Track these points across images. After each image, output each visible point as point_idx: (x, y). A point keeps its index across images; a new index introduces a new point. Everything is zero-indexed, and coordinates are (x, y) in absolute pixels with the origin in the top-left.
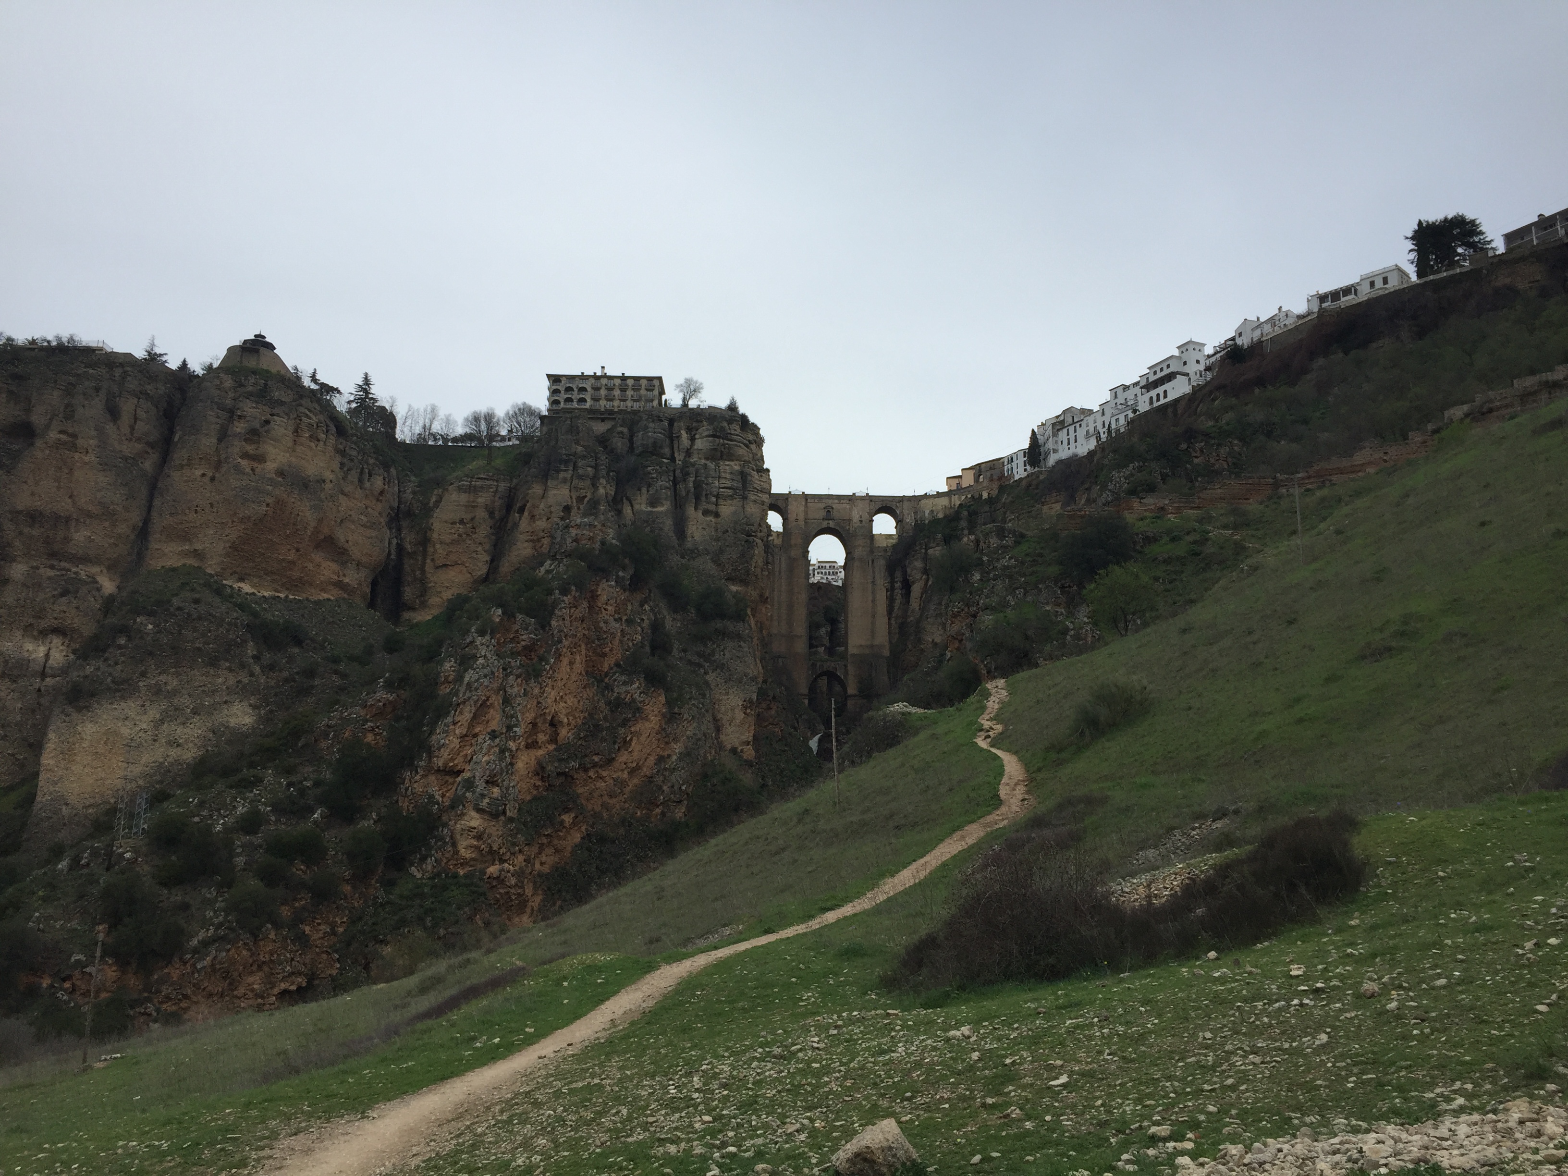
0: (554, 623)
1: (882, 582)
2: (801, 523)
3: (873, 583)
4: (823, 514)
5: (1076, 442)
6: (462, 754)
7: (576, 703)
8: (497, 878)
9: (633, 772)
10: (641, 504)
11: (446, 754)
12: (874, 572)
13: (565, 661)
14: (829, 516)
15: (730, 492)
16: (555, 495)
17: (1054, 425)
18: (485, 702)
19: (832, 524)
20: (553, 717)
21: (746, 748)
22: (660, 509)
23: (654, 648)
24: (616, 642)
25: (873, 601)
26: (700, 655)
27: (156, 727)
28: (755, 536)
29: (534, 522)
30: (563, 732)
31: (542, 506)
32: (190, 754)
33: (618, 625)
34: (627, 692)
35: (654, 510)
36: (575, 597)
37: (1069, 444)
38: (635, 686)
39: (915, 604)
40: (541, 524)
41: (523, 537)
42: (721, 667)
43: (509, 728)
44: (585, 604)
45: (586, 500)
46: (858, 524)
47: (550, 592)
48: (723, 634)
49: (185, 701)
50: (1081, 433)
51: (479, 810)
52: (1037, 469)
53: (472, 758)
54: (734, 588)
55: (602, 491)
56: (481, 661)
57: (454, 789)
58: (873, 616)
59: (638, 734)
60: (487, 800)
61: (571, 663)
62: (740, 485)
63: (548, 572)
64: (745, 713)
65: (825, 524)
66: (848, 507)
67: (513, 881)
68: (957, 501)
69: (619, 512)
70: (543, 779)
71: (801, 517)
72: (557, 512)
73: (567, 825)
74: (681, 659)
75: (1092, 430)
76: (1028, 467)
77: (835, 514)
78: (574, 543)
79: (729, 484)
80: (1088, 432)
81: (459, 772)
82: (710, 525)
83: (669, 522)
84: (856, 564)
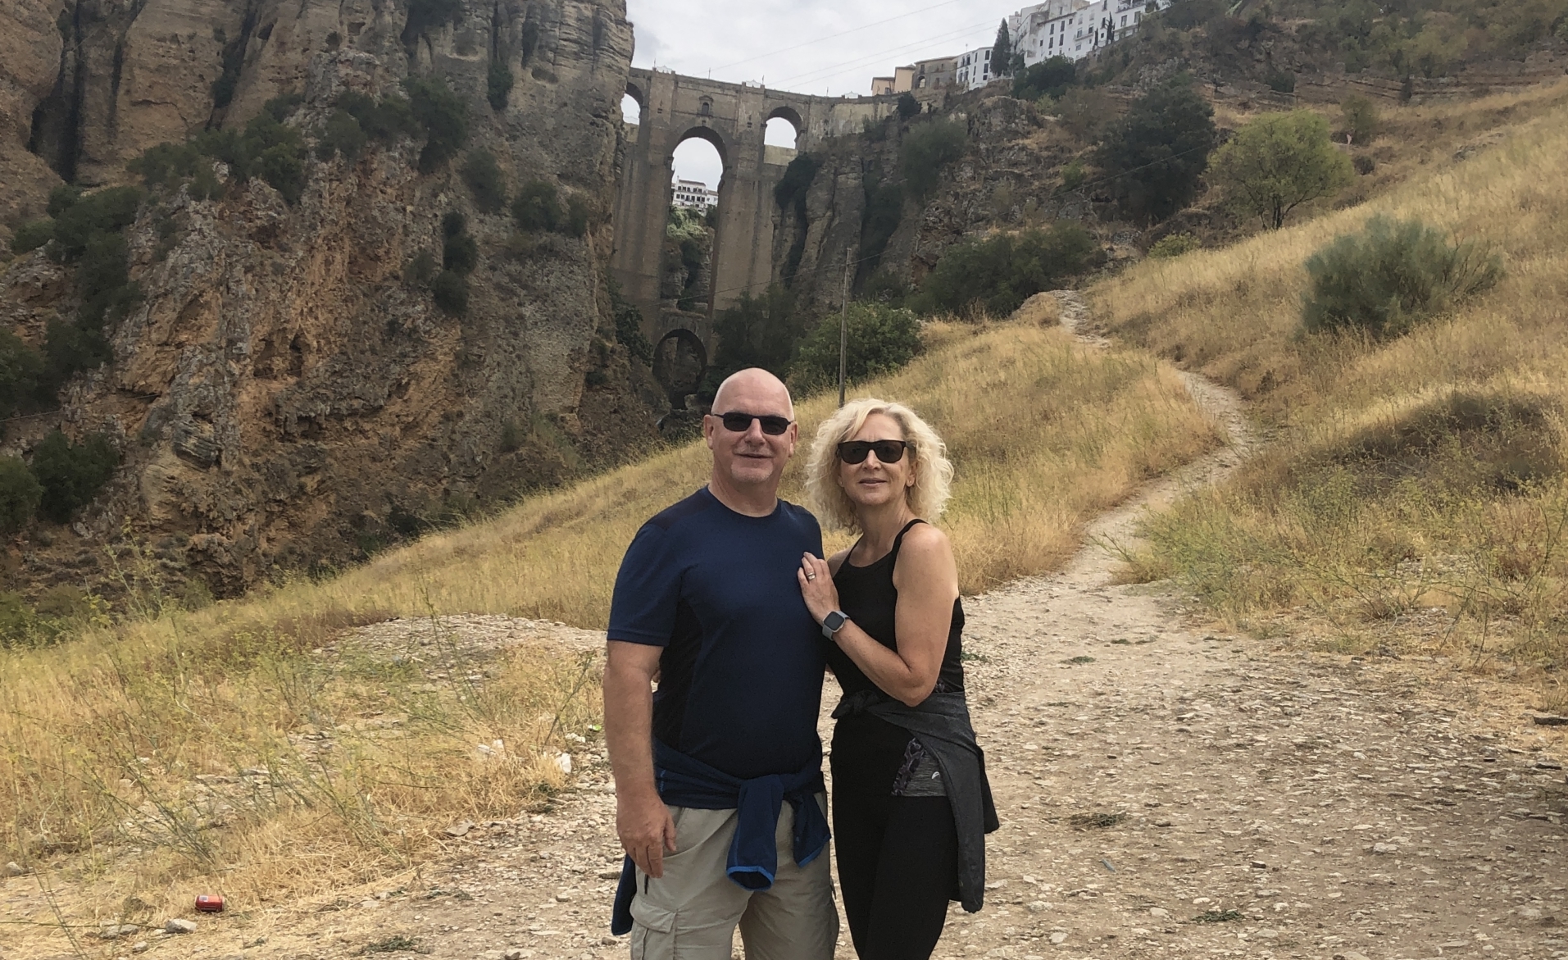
0: (305, 199)
1: (769, 212)
2: (667, 117)
3: (758, 214)
4: (696, 106)
5: (1061, 44)
6: (158, 370)
7: (331, 322)
8: (203, 552)
9: (408, 429)
10: (446, 46)
11: (135, 367)
12: (760, 198)
13: (319, 258)
14: (705, 111)
15: (574, 47)
16: (317, 15)
17: (1034, 16)
18: (196, 298)
19: (709, 123)
20: (297, 337)
21: (568, 416)
22: (472, 58)
23: (449, 260)
24: (395, 243)
25: (755, 240)
26: (513, 279)
28: (606, 118)
29: (284, 53)
30: (311, 360)
31: (296, 31)
33: (400, 217)
34: (407, 316)
35: (462, 58)
36: (339, 166)
37: (1051, 46)
38: (419, 308)
39: (811, 251)
40: (294, 57)
41: (266, 74)
42: (541, 297)
43: (231, 343)
44: (353, 179)
45: (364, 29)
46: (746, 128)
47: (303, 153)
48: (549, 251)
50: (1070, 32)
51: (181, 453)
52: (1002, 77)
53: (173, 378)
54: (569, 190)
55: (388, 19)
56: (194, 236)
57: (145, 419)
58: (753, 261)
59: (418, 377)
60: (193, 441)
61: (328, 263)
62: (590, 40)
63: (300, 125)
64: (571, 367)
65: (699, 122)
66: (734, 101)
67: (226, 559)
68: (884, 110)
69: (412, 55)
70: (276, 422)
71: (667, 107)
72: (320, 40)
73: (309, 489)
74: (488, 280)
75: (1085, 31)
76: (990, 74)
77: (714, 108)
78: (343, 88)
79: (575, 36)
80: (1080, 33)
81: (153, 397)
82: (542, 92)
83: (482, 79)
84: (738, 183)
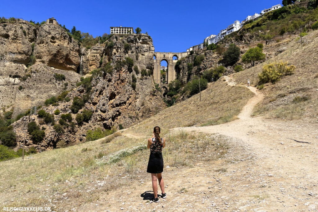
0: (114, 75)
3: (173, 70)
5: (213, 42)
6: (97, 100)
7: (118, 91)
9: (130, 104)
10: (130, 53)
11: (94, 100)
12: (173, 67)
14: (164, 57)
15: (146, 51)
16: (113, 51)
18: (101, 90)
20: (114, 94)
22: (133, 54)
23: (133, 81)
24: (126, 79)
25: (173, 73)
26: (142, 82)
27: (37, 95)
29: (109, 56)
30: (116, 96)
31: (110, 53)
32: (44, 100)
33: (126, 76)
34: (128, 89)
36: (117, 70)
41: (107, 59)
42: (145, 84)
43: (106, 95)
45: (119, 52)
46: (170, 58)
47: (113, 69)
48: (146, 78)
49: (42, 90)
54: (148, 70)
55: (122, 50)
56: (100, 82)
57: (96, 107)
58: (173, 76)
60: (102, 109)
62: (149, 49)
63: (112, 65)
64: (150, 93)
66: (168, 55)
68: (189, 54)
69: (125, 54)
71: (159, 57)
72: (113, 54)
74: (138, 83)
76: (203, 47)
78: (117, 60)
80: (215, 40)
81: (97, 104)
82: (143, 57)
83: (135, 56)
84: (170, 66)
